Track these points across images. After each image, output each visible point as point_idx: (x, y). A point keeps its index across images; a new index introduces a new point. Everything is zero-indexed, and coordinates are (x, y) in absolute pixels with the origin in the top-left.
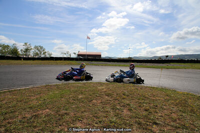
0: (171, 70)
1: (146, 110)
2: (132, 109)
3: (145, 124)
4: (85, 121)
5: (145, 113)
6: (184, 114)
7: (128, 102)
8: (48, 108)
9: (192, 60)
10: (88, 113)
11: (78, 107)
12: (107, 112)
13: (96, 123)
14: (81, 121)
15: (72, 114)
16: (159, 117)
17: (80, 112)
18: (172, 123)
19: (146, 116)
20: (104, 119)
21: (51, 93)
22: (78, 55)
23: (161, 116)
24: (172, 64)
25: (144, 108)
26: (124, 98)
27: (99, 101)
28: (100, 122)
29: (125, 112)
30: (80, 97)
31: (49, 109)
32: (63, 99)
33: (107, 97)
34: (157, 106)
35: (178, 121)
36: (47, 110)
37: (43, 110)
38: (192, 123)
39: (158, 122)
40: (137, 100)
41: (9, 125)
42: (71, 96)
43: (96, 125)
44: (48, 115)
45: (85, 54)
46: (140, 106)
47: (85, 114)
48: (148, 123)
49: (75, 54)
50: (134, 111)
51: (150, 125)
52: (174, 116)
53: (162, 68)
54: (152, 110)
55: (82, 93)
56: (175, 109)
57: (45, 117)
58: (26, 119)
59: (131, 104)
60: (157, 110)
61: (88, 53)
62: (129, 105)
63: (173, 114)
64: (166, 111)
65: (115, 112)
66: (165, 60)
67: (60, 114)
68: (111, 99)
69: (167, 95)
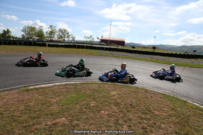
0: (194, 69)
1: (143, 128)
2: (132, 125)
8: (64, 117)
11: (87, 119)
12: (110, 126)
15: (82, 125)
21: (69, 96)
25: (142, 125)
27: (107, 113)
29: (125, 128)
32: (77, 106)
36: (64, 119)
41: (36, 132)
46: (140, 123)
50: (133, 127)
53: (185, 66)
55: (95, 100)
56: (171, 129)
58: (48, 127)
61: (111, 39)
64: (161, 131)
65: (116, 127)
66: (192, 55)
67: (73, 125)
68: (117, 111)
69: (173, 109)
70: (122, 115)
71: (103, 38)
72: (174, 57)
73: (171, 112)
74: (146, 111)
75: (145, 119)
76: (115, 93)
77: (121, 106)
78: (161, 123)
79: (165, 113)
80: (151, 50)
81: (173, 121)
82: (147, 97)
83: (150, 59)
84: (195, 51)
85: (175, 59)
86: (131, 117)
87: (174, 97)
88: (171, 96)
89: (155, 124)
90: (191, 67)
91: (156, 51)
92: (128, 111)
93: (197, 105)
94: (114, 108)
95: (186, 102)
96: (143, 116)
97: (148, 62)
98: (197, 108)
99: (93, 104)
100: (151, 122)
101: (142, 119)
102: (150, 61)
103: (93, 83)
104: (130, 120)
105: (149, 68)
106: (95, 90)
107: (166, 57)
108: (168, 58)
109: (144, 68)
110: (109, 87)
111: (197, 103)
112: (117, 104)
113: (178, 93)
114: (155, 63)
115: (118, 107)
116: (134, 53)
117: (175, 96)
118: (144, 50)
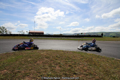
1: (70, 66)
2: (62, 66)
3: (69, 74)
4: (31, 76)
5: (69, 68)
6: (90, 67)
7: (59, 62)
8: (5, 69)
9: (95, 36)
10: (33, 70)
11: (27, 67)
12: (46, 68)
13: (38, 77)
14: (29, 76)
15: (23, 72)
16: (77, 70)
17: (28, 70)
18: (84, 73)
19: (69, 70)
20: (44, 73)
21: (9, 58)
22: (29, 33)
23: (78, 69)
24: (84, 38)
25: (68, 64)
26: (56, 59)
27: (41, 62)
28: (41, 76)
29: (57, 68)
30: (29, 60)
31: (7, 70)
32: (17, 62)
33: (46, 59)
34: (76, 63)
35: (87, 71)
36: (5, 70)
37: (2, 70)
38: (94, 71)
39: (76, 73)
40: (65, 60)
42: (23, 59)
43: (39, 78)
44: (5, 74)
45: (34, 32)
46: (66, 64)
47: (32, 71)
48: (71, 74)
49: (27, 32)
50: (63, 67)
51: (72, 75)
52: (85, 68)
53: (79, 40)
54: (73, 66)
55: (30, 57)
56: (86, 64)
57: (3, 76)
59: (61, 63)
60: (76, 65)
62: (59, 63)
63: (85, 67)
64: (81, 65)
65: (51, 68)
67: (15, 72)
69: (82, 56)
72: (73, 37)
75: (69, 61)
76: (44, 53)
77: (51, 58)
78: (79, 62)
82: (65, 53)
84: (82, 33)
90: (82, 40)
95: (86, 53)
97: (59, 40)
98: (93, 55)
100: (73, 62)
109: (58, 42)
110: (39, 51)
114: (64, 40)
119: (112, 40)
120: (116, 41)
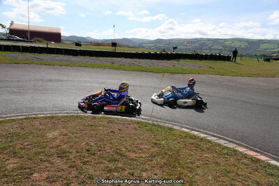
0: (176, 76)
22: (13, 32)
27: (45, 175)
45: (26, 28)
49: (3, 27)
53: (164, 72)
55: (15, 155)
61: (32, 29)
66: (172, 54)
68: (64, 167)
69: (156, 144)
70: (74, 173)
71: (13, 27)
72: (147, 59)
73: (153, 150)
74: (116, 157)
75: (116, 170)
76: (56, 133)
77: (71, 157)
78: (142, 171)
79: (144, 153)
80: (110, 49)
81: (157, 164)
82: (113, 132)
83: (109, 65)
84: (176, 48)
85: (149, 61)
86: (91, 171)
87: (154, 125)
88: (149, 124)
89: (133, 175)
90: (172, 73)
91: (118, 50)
92: (85, 163)
93: (187, 130)
94: (59, 162)
95: (171, 129)
96: (111, 165)
97: (107, 71)
98: (187, 135)
99: (11, 164)
100: (126, 173)
101: (110, 171)
102: (111, 68)
103: (5, 122)
104: (91, 178)
105: (109, 81)
106: (12, 135)
107: (135, 60)
108: (138, 60)
109: (101, 81)
110: (41, 124)
111: (186, 128)
112: (62, 155)
113: (159, 116)
114: (119, 72)
115: (65, 159)
116: (81, 55)
117: (156, 123)
118: (98, 49)
119: (258, 75)
120: (267, 76)
